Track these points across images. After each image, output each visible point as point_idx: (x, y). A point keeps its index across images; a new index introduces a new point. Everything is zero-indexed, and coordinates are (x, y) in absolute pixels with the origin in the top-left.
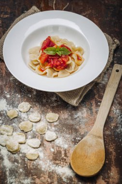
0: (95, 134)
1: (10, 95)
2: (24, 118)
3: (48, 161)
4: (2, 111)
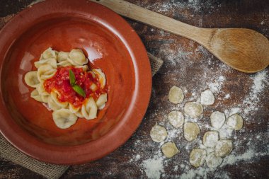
0: (208, 39)
1: (136, 154)
2: (176, 133)
3: (244, 102)
4: (164, 165)
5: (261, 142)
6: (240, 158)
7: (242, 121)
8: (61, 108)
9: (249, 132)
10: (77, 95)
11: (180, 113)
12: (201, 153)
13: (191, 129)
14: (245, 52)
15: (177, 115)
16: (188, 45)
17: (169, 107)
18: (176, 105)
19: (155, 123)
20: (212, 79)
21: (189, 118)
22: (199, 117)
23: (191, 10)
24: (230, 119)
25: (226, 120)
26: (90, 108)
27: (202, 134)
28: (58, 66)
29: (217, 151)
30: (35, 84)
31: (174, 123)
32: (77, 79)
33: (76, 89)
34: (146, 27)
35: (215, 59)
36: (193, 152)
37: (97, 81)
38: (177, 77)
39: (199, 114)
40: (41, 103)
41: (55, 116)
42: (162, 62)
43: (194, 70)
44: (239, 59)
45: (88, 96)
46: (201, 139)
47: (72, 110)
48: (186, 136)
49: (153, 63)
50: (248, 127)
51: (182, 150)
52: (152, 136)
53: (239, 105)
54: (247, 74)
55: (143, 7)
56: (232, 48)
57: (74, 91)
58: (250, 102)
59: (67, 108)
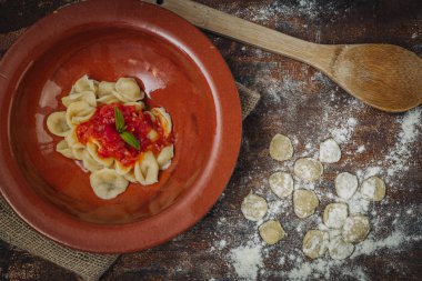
0: (329, 60)
1: (219, 240)
2: (281, 207)
3: (387, 157)
4: (263, 255)
5: (414, 220)
6: (381, 244)
7: (383, 187)
8: (102, 167)
9: (395, 205)
10: (127, 146)
11: (287, 176)
12: (320, 236)
13: (304, 200)
14: (388, 81)
15: (283, 179)
16: (299, 71)
17: (271, 167)
18: (281, 163)
19: (248, 192)
20: (337, 123)
21: (302, 182)
22: (317, 181)
23: (304, 18)
24: (366, 184)
25: (360, 185)
26: (147, 168)
27: (321, 208)
28: (98, 103)
29: (345, 233)
30: (63, 131)
31: (279, 191)
32: (128, 122)
33: (126, 137)
34: (234, 44)
35: (341, 92)
36: (308, 235)
37: (158, 126)
38: (283, 119)
39: (316, 177)
40: (72, 160)
41: (94, 180)
42: (259, 96)
43: (308, 109)
44: (379, 91)
45: (144, 149)
46: (321, 215)
47: (120, 170)
48: (296, 211)
49: (244, 97)
50: (394, 196)
51: (291, 233)
52: (244, 211)
53: (380, 163)
54: (391, 114)
55: (230, 13)
56: (368, 74)
57: (122, 140)
58: (395, 158)
59: (112, 166)
